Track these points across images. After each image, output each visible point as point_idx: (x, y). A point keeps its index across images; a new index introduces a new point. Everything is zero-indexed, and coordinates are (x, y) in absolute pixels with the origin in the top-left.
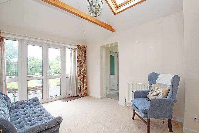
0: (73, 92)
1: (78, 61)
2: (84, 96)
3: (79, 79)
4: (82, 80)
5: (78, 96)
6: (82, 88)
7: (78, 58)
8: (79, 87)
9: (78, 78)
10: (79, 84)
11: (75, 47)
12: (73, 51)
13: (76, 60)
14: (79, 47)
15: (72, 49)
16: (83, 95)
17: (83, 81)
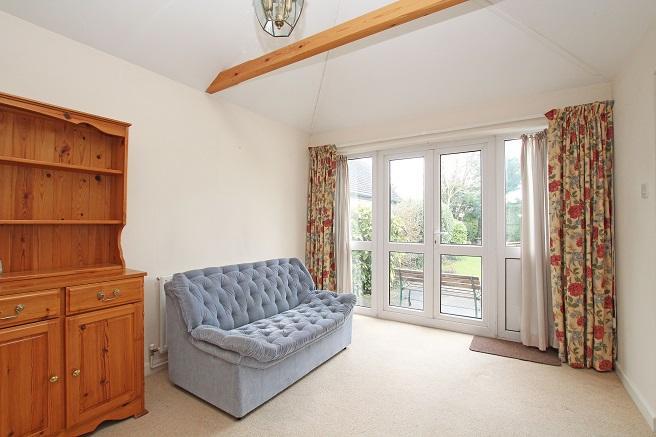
1: (554, 187)
3: (555, 271)
4: (572, 279)
5: (551, 351)
6: (572, 320)
7: (550, 172)
8: (556, 310)
9: (552, 267)
10: (556, 298)
11: (541, 128)
14: (554, 121)
15: (525, 138)
17: (581, 288)
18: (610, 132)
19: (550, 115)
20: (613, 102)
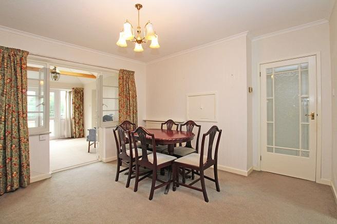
0: (67, 133)
1: (73, 103)
2: (79, 137)
3: (73, 121)
4: (77, 121)
5: (72, 137)
6: (77, 129)
7: (73, 100)
8: (74, 128)
10: (74, 126)
11: (70, 90)
12: (68, 94)
13: (72, 102)
15: (66, 92)
16: (77, 137)
17: (78, 123)
18: (83, 94)
19: (73, 89)
20: (83, 89)
